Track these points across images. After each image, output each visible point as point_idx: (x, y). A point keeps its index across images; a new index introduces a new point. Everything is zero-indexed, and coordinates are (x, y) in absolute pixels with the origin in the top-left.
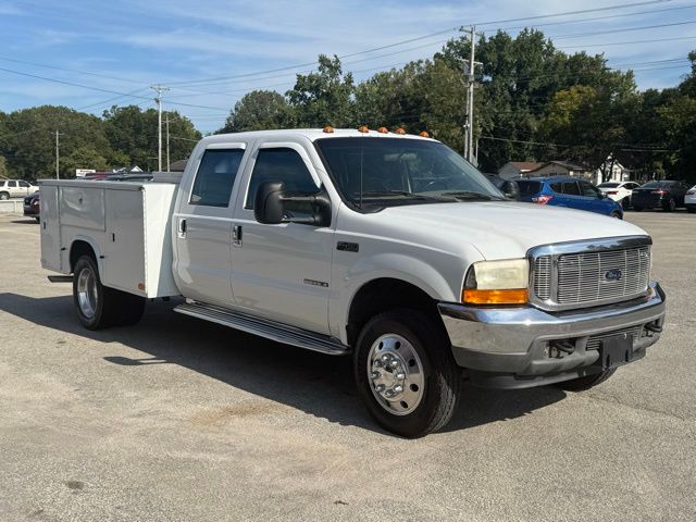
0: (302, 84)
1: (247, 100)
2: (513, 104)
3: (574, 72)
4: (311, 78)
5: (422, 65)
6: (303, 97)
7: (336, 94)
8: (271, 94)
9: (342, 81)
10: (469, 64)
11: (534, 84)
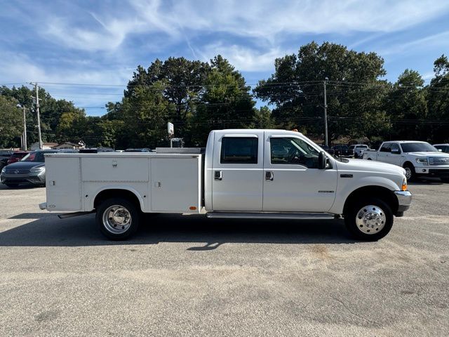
3: (61, 107)
11: (43, 110)
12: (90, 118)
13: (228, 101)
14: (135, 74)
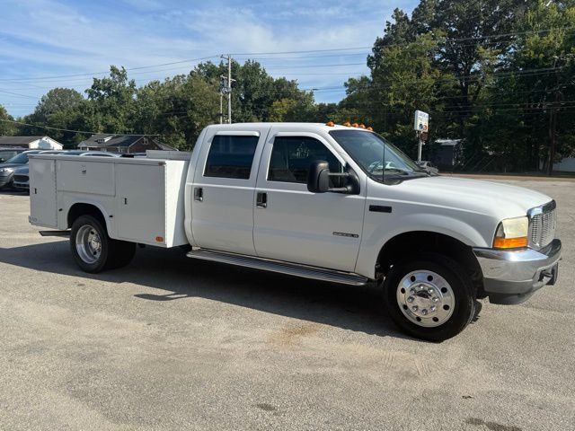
0: (97, 85)
1: (50, 95)
2: (243, 107)
3: (279, 89)
4: (104, 81)
5: (186, 78)
6: (98, 94)
7: (123, 93)
8: (69, 91)
9: (127, 85)
10: (228, 80)
11: (255, 96)
12: (322, 106)
13: (562, 63)
14: (388, 24)
